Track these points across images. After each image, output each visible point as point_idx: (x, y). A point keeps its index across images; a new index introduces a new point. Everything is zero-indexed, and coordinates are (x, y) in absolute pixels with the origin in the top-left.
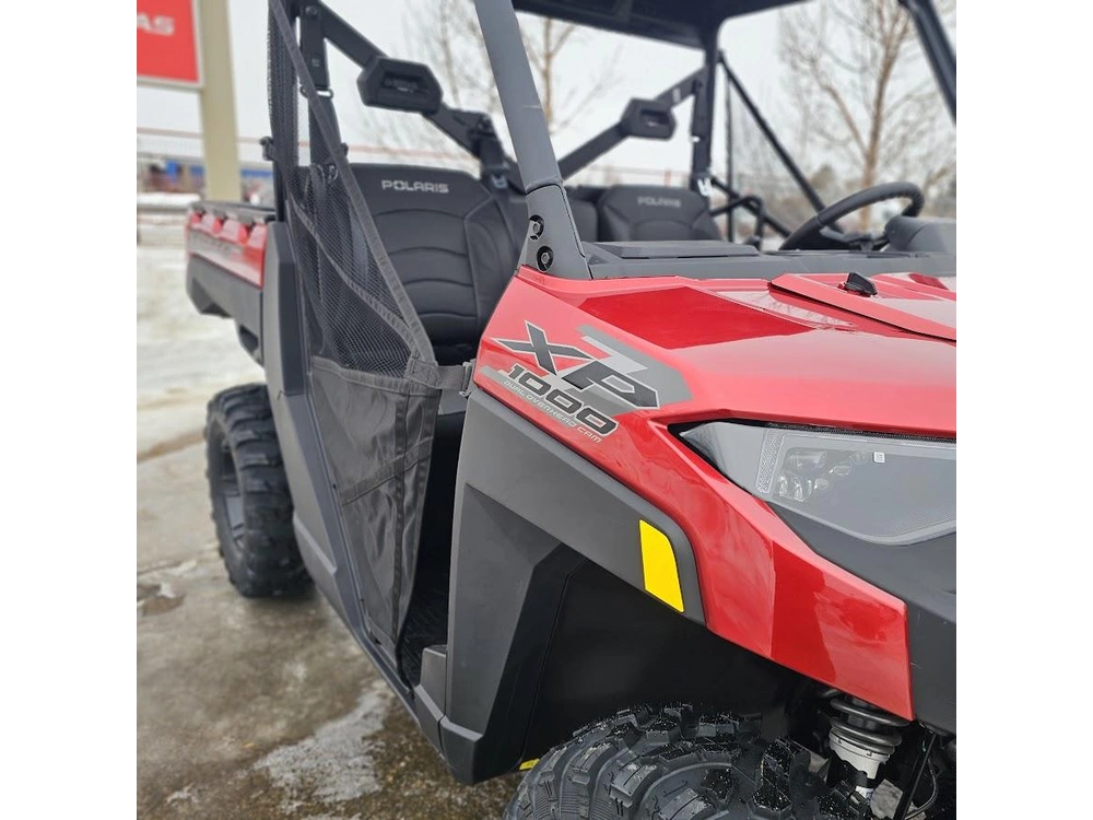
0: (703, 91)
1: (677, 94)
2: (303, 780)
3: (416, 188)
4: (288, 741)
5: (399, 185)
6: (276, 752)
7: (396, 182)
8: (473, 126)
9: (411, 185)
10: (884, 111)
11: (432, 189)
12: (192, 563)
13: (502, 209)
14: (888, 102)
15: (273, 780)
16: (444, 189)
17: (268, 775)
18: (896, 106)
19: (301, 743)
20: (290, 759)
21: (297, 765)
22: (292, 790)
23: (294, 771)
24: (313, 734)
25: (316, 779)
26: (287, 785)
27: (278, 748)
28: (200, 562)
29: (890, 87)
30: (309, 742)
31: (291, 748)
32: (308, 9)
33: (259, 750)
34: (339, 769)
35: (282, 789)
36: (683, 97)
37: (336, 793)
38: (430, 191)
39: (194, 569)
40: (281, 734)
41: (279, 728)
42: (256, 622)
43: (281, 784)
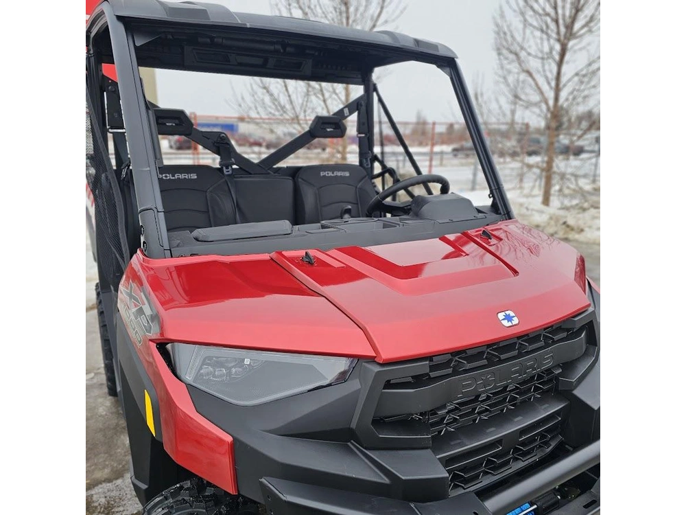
0: (363, 109)
1: (346, 111)
2: (108, 503)
3: (176, 177)
4: (109, 480)
5: (166, 177)
6: (100, 486)
7: (164, 175)
8: (215, 140)
9: (173, 176)
10: (561, 85)
11: (187, 177)
12: (92, 375)
13: (229, 184)
14: (564, 79)
15: (93, 502)
16: (194, 176)
17: (92, 499)
18: (569, 80)
19: (114, 482)
20: (106, 490)
21: (108, 494)
22: (101, 508)
23: (106, 497)
24: (123, 477)
25: (115, 502)
26: (100, 505)
27: (101, 484)
28: (96, 374)
29: (565, 68)
30: (119, 482)
31: (108, 484)
32: (110, 88)
33: (91, 485)
34: (130, 497)
35: (96, 507)
36: (351, 113)
37: (124, 510)
38: (185, 178)
39: (92, 378)
40: (105, 476)
41: (106, 473)
42: (114, 410)
43: (96, 504)
